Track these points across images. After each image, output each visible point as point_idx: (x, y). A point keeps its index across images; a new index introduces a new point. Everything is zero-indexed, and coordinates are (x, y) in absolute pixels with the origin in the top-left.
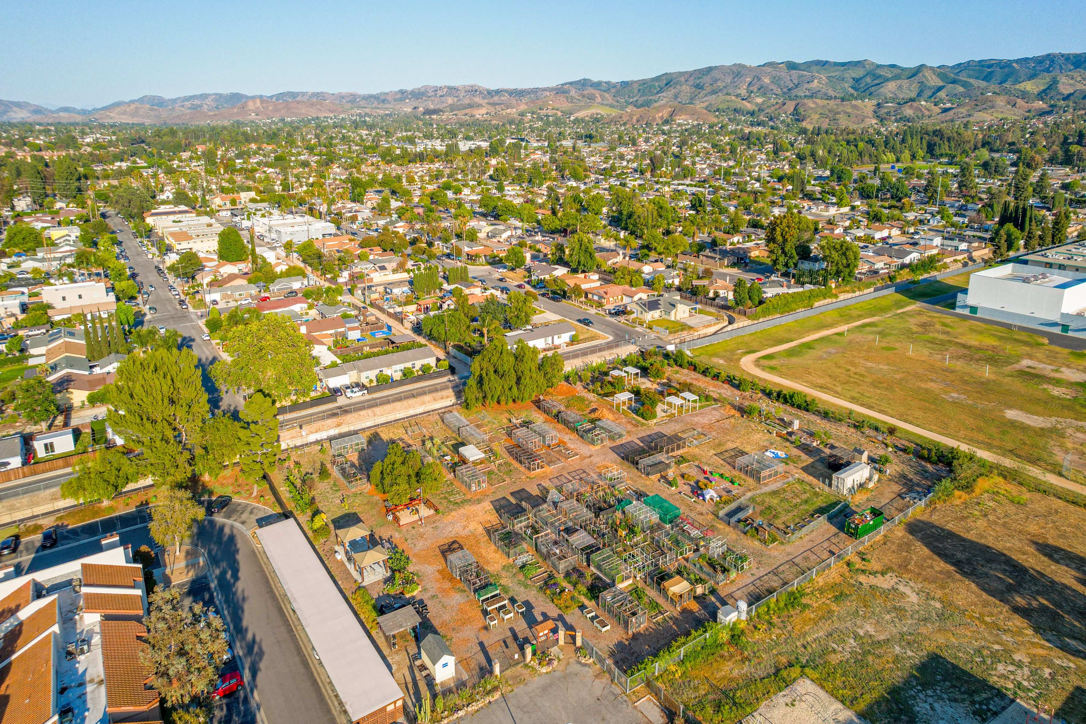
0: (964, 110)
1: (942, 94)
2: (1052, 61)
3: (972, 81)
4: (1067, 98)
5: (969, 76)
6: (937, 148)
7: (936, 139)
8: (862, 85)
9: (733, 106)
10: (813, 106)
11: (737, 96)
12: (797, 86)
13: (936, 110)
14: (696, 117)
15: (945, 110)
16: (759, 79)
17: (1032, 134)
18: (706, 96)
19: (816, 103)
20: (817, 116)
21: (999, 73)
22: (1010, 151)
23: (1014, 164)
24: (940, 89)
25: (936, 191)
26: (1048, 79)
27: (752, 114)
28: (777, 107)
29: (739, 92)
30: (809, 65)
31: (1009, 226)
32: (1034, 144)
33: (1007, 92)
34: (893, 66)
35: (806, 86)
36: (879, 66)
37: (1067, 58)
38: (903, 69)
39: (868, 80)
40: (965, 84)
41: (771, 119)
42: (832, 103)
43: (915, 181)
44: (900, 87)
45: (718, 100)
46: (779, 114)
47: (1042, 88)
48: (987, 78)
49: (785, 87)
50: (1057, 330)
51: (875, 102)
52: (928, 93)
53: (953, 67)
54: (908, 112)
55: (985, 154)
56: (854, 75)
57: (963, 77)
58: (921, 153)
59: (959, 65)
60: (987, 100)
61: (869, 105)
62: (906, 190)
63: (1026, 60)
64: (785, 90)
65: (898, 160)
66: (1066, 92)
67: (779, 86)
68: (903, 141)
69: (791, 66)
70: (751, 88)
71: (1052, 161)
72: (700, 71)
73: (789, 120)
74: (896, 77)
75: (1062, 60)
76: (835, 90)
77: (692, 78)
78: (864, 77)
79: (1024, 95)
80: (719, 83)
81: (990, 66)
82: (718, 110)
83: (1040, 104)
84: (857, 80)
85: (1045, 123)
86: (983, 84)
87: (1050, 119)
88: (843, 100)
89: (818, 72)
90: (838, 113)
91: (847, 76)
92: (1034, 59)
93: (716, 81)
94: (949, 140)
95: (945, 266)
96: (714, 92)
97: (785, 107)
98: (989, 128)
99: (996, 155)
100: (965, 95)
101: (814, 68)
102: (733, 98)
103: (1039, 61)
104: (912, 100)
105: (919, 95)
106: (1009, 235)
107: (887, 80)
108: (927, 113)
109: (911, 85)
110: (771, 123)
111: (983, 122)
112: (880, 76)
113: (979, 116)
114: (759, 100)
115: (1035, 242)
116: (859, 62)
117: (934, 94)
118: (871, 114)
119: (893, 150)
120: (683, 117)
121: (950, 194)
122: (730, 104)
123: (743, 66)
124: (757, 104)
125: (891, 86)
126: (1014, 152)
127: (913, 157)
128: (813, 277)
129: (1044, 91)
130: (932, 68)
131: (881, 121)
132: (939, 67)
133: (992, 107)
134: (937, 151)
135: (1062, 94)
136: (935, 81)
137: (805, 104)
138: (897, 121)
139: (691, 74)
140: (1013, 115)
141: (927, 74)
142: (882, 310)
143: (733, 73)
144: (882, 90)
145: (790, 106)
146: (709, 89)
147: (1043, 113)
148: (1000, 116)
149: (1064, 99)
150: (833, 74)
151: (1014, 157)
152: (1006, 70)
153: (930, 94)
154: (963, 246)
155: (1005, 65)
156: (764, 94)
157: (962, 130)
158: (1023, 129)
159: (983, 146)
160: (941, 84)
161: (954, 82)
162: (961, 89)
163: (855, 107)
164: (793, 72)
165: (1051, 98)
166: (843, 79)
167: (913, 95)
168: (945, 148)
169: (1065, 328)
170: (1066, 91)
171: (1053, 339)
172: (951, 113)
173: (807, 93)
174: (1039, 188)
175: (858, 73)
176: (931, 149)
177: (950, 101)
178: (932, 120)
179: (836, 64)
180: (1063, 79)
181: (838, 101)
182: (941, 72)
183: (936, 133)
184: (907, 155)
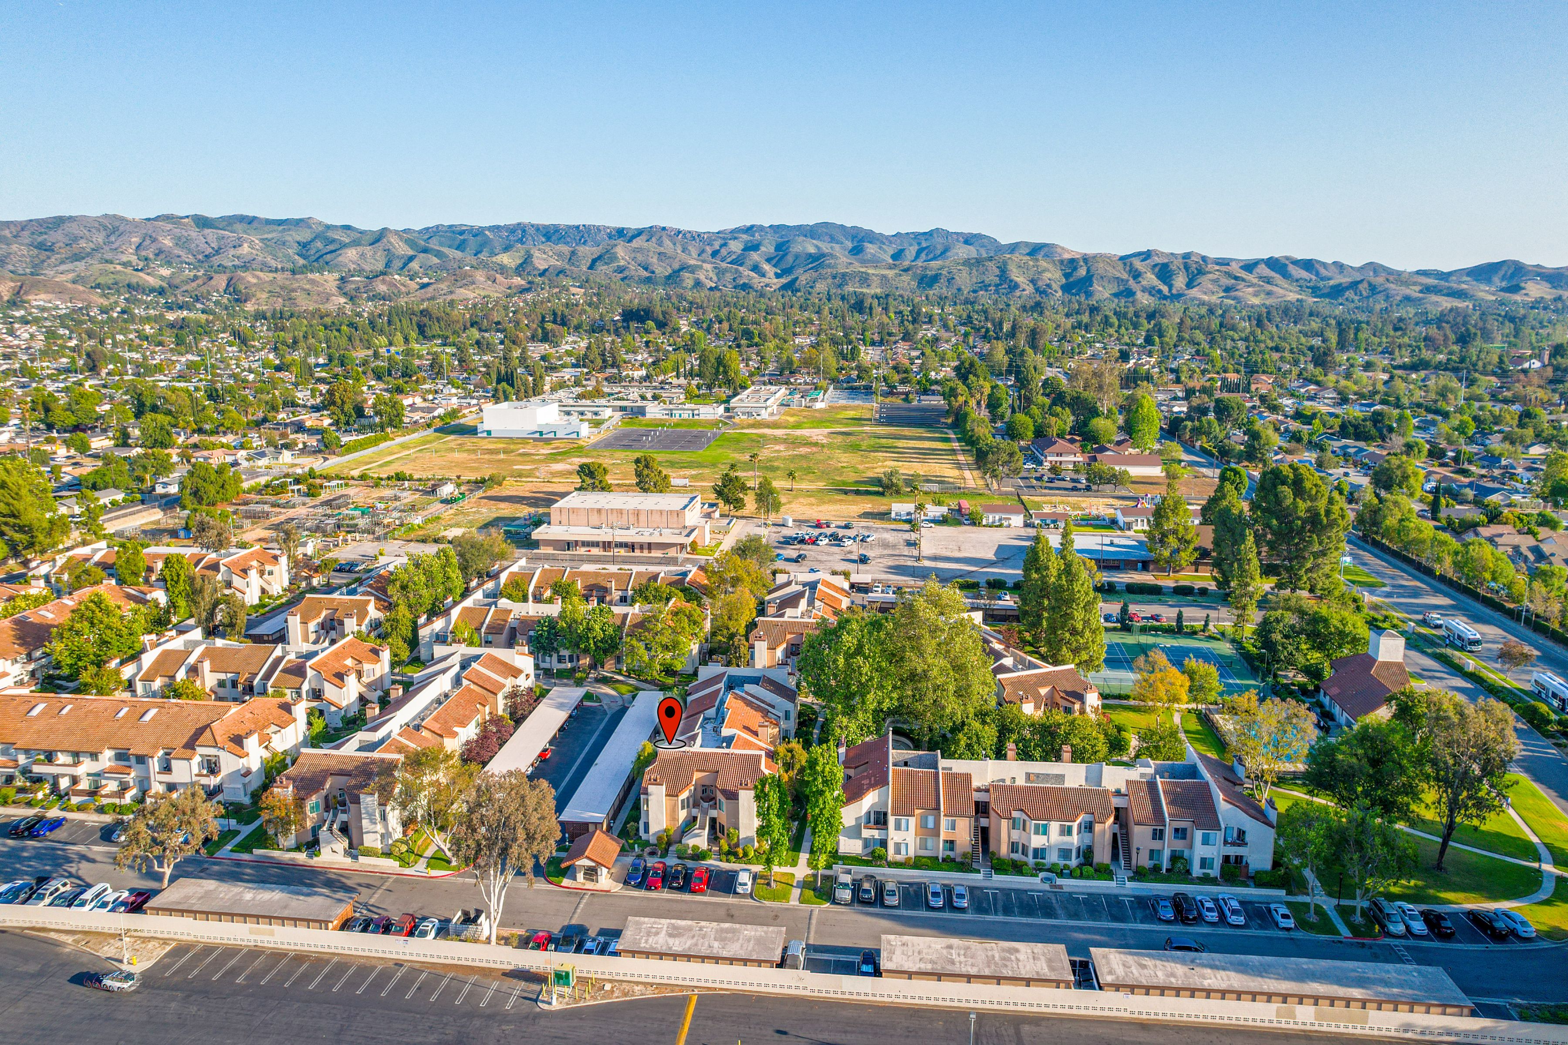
0: (443, 286)
1: (415, 265)
2: (524, 231)
3: (445, 250)
4: (543, 274)
5: (441, 244)
6: (427, 329)
7: (425, 320)
8: (312, 252)
9: (124, 280)
10: (254, 281)
11: (125, 264)
12: (217, 252)
13: (413, 285)
14: (67, 297)
15: (424, 286)
16: (154, 240)
17: (514, 313)
18: (62, 262)
19: (258, 277)
20: (265, 296)
21: (473, 243)
22: (498, 331)
23: (502, 343)
24: (411, 259)
25: (441, 367)
26: (523, 253)
27: (161, 292)
28: (200, 282)
29: (125, 259)
30: (230, 222)
31: (504, 384)
32: (517, 323)
33: (484, 265)
34: (348, 228)
35: (232, 252)
36: (328, 227)
37: (537, 228)
38: (362, 232)
39: (319, 244)
40: (439, 254)
41: (197, 300)
42: (279, 276)
43: (417, 362)
44: (363, 255)
45: (93, 268)
46: (209, 293)
47: (519, 262)
48: (461, 247)
49: (199, 252)
50: (537, 435)
51: (337, 275)
52: (398, 264)
53: (420, 232)
54: (382, 288)
55: (475, 333)
56: (299, 238)
57: (434, 244)
58: (413, 335)
59: (427, 229)
60: (465, 276)
61: (329, 280)
62: (415, 368)
63: (498, 227)
64: (200, 257)
65: (391, 344)
66: (542, 268)
67: (190, 251)
68: (390, 322)
69: (202, 222)
70: (144, 253)
71: (533, 338)
72: (40, 222)
73: (225, 301)
74: (355, 243)
75: (532, 231)
76: (275, 257)
77: (26, 233)
78: (312, 240)
79: (502, 269)
80: (83, 244)
81: (462, 233)
82: (98, 286)
83: (518, 281)
84: (304, 245)
85: (525, 301)
86: (458, 254)
87: (529, 297)
88: (293, 272)
89: (245, 232)
90: (294, 290)
91: (289, 239)
92: (506, 228)
93: (76, 239)
94: (438, 320)
95: (464, 416)
96: (77, 257)
97: (213, 282)
98: (475, 306)
99: (486, 335)
100: (442, 268)
101: (238, 227)
102: (119, 268)
103: (512, 230)
104: (383, 273)
105: (387, 265)
106: (504, 392)
107: (344, 246)
108: (403, 289)
109: (375, 253)
110: (199, 306)
111: (467, 300)
112: (333, 241)
113: (462, 293)
114: (165, 272)
115: (522, 394)
116: (302, 220)
117: (405, 265)
118: (334, 290)
119: (382, 332)
120: (42, 296)
121: (453, 369)
122: (117, 277)
123: (122, 219)
124: (162, 278)
125: (351, 254)
126: (501, 331)
127: (406, 340)
128: (372, 427)
129: (521, 265)
130: (396, 232)
131: (351, 299)
132: (405, 231)
133: (473, 283)
134: (429, 333)
135: (536, 269)
136: (403, 249)
137: (243, 278)
138: (369, 299)
139: (24, 226)
140: (495, 292)
141: (394, 240)
142: (430, 442)
143: (105, 228)
144: (340, 259)
145: (221, 281)
146: (65, 252)
147: (524, 291)
148: (483, 293)
149: (541, 275)
150: (270, 236)
151: (500, 335)
152: (479, 238)
153: (400, 264)
154: (474, 402)
155: (477, 233)
156: (169, 264)
157: (448, 310)
158: (506, 308)
159: (472, 326)
160: (411, 253)
161: (425, 251)
162: (436, 260)
163: (313, 282)
164: (207, 231)
165: (529, 274)
166: (284, 244)
167: (380, 266)
168: (435, 329)
169: (541, 433)
170: (542, 266)
171: (535, 439)
172: (430, 289)
173: (237, 262)
174: (523, 359)
175: (304, 235)
176: (422, 329)
177: (426, 275)
178: (411, 298)
179: (269, 222)
180: (537, 254)
181: (288, 274)
182: (406, 235)
183: (424, 313)
184: (399, 337)
